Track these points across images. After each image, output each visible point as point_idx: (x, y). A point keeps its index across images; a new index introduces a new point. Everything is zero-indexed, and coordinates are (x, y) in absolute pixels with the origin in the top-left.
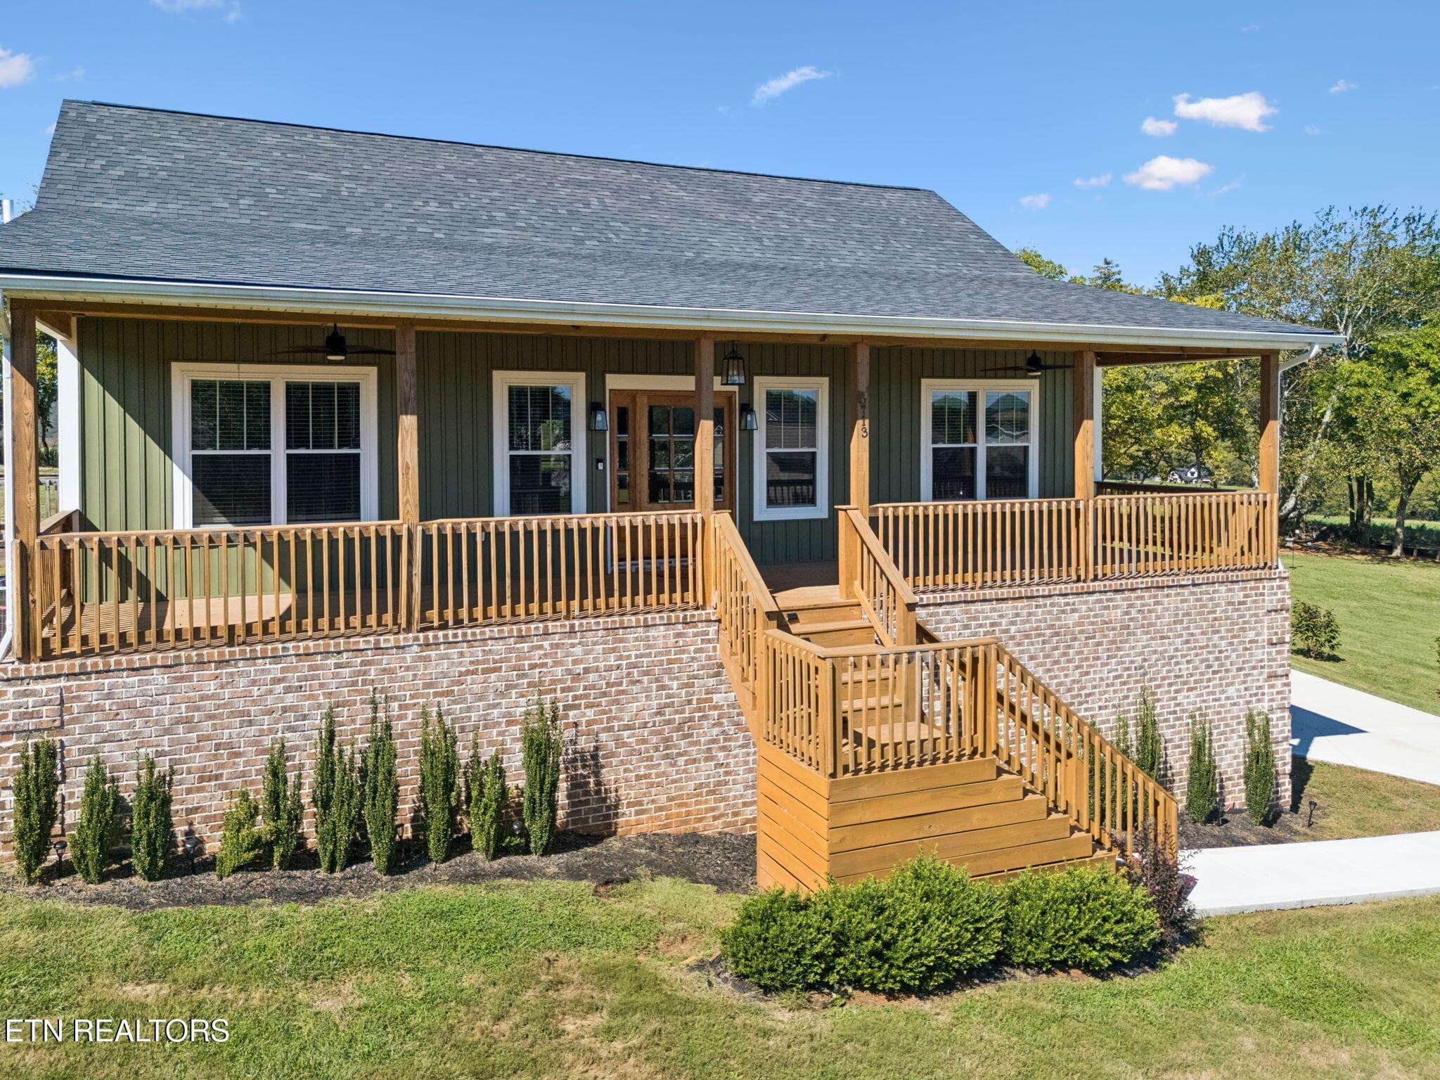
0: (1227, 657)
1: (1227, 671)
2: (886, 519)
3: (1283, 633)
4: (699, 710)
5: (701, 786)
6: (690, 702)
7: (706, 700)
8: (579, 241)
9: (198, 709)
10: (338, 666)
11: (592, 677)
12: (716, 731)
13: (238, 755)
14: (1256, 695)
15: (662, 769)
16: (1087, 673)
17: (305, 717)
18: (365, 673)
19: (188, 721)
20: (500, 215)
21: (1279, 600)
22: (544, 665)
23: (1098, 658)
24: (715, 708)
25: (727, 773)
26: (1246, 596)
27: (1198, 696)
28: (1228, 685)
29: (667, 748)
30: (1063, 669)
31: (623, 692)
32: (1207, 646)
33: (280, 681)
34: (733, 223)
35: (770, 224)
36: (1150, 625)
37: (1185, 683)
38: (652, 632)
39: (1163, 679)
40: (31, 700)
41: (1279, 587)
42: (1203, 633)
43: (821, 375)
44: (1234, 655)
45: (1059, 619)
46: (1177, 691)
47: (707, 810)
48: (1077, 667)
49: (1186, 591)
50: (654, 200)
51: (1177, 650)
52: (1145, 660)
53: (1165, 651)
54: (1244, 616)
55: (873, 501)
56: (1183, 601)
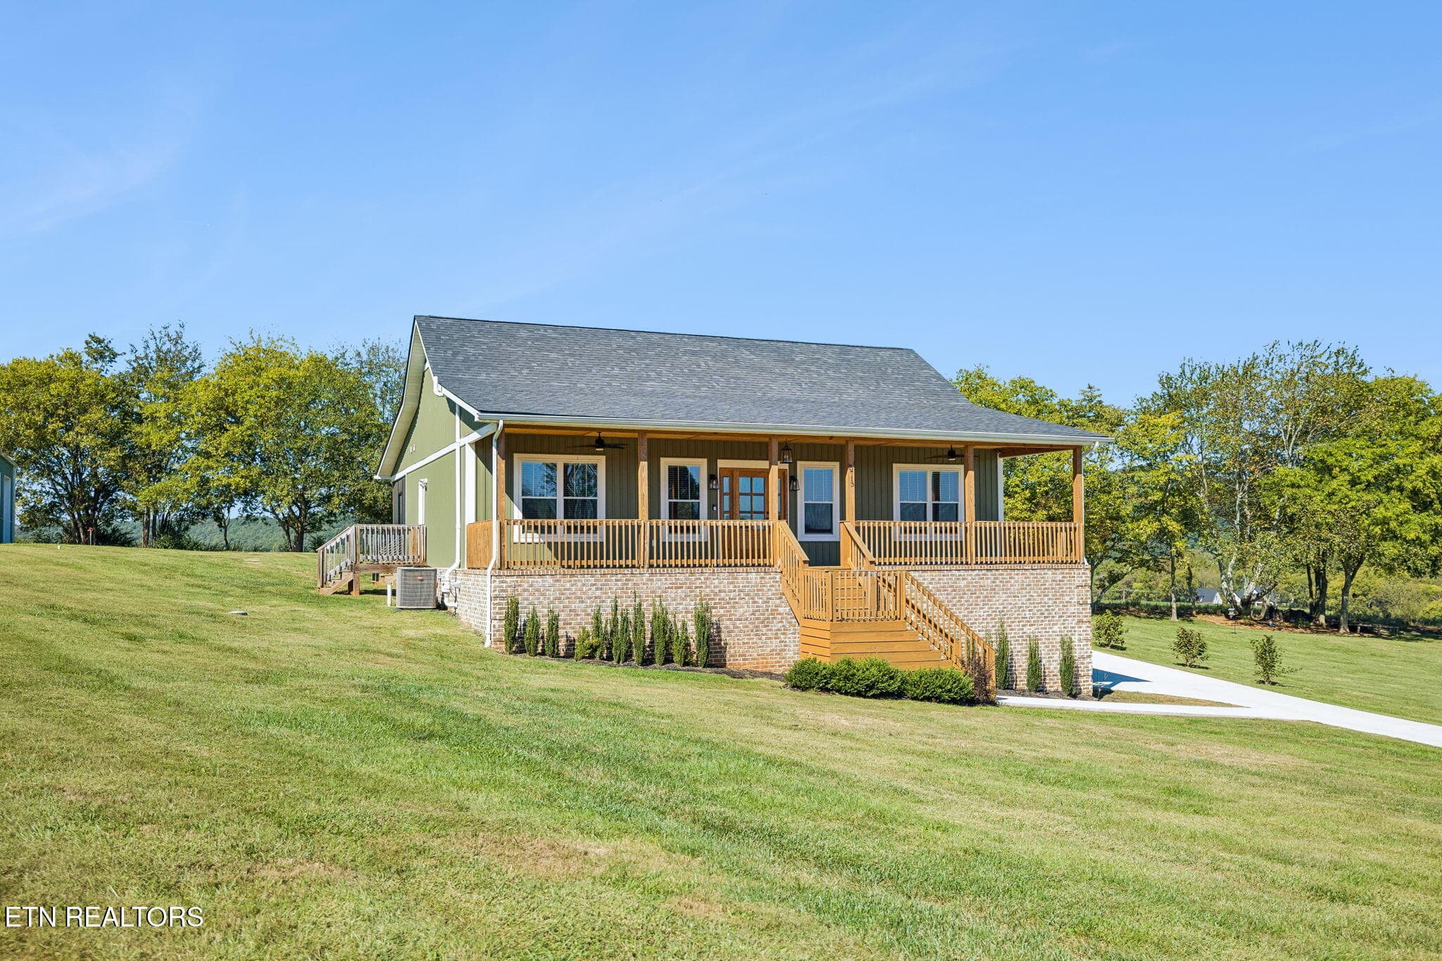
0: (1053, 610)
1: (1053, 617)
2: (864, 528)
3: (1086, 599)
4: (772, 614)
5: (773, 650)
6: (767, 610)
7: (775, 610)
8: (698, 388)
9: (563, 594)
10: (617, 580)
11: (723, 595)
12: (780, 625)
13: (578, 615)
14: (1071, 631)
15: (755, 640)
16: (972, 612)
17: (603, 601)
18: (627, 584)
19: (560, 599)
20: (653, 374)
21: (1083, 581)
22: (701, 587)
23: (978, 605)
24: (780, 614)
25: (785, 646)
26: (1063, 577)
27: (1036, 629)
28: (1053, 624)
29: (757, 631)
30: (958, 609)
31: (737, 603)
32: (1041, 603)
33: (594, 585)
34: (784, 375)
35: (806, 374)
36: (1008, 589)
37: (1029, 622)
38: (750, 576)
39: (1016, 618)
40: (504, 585)
41: (1084, 574)
42: (1038, 596)
43: (834, 460)
44: (1057, 609)
45: (956, 583)
46: (1024, 626)
47: (776, 662)
48: (966, 609)
49: (1028, 573)
50: (737, 361)
51: (1023, 603)
52: (1004, 608)
53: (1016, 604)
54: (1062, 588)
55: (856, 519)
56: (1025, 578)
